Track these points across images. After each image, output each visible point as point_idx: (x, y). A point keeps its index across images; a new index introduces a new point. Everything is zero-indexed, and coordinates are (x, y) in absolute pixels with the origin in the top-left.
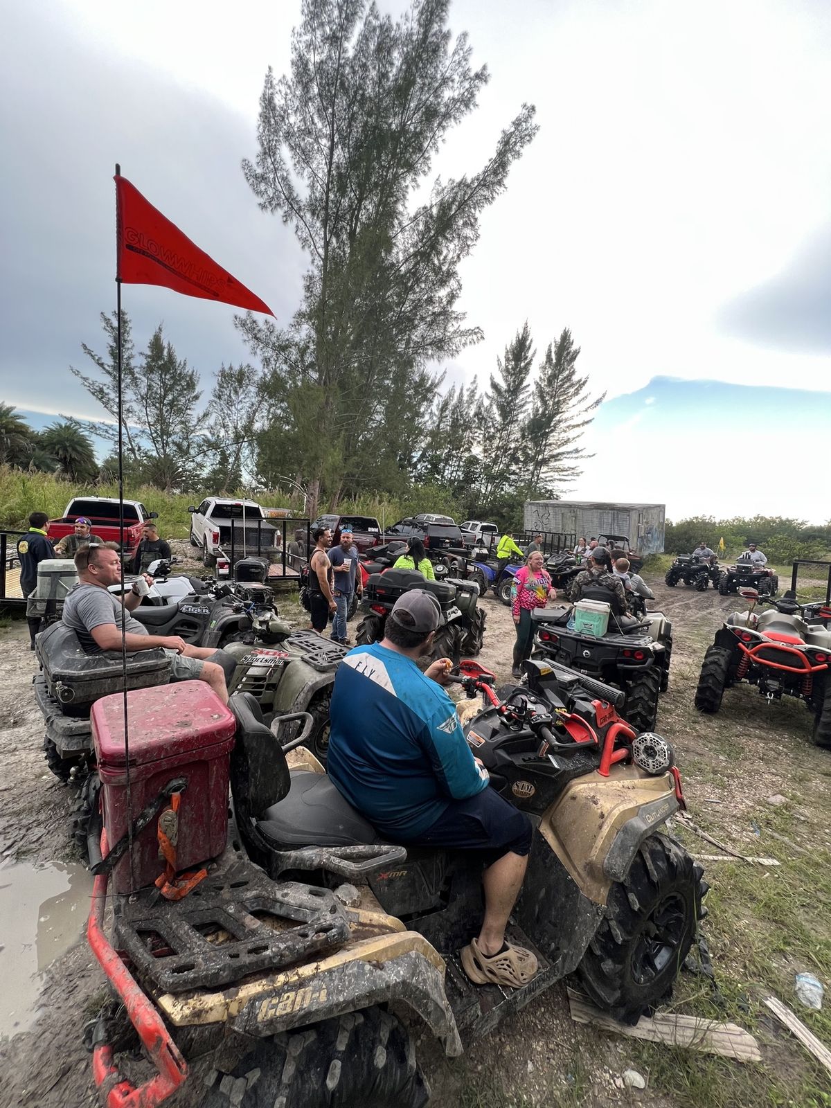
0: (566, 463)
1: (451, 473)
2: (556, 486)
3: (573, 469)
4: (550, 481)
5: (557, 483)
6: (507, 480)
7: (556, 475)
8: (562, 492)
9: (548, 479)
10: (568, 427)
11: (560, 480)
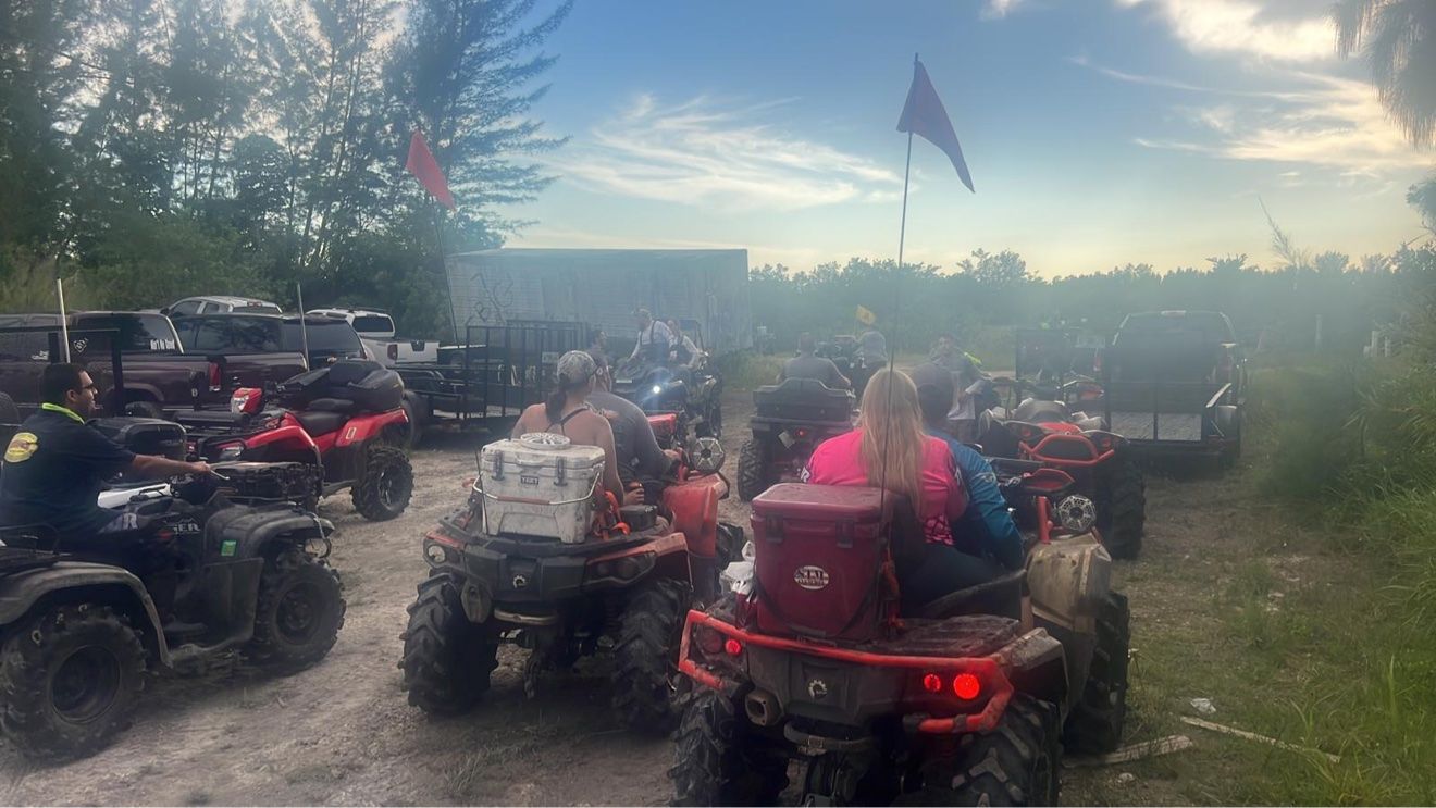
0: (507, 157)
1: (193, 183)
2: (491, 213)
3: (525, 172)
4: (474, 201)
5: (491, 206)
6: (366, 199)
7: (488, 188)
8: (504, 227)
9: (468, 196)
10: (502, 71)
11: (499, 199)
